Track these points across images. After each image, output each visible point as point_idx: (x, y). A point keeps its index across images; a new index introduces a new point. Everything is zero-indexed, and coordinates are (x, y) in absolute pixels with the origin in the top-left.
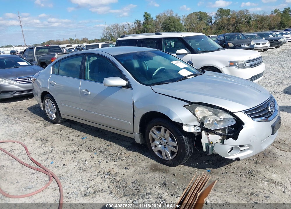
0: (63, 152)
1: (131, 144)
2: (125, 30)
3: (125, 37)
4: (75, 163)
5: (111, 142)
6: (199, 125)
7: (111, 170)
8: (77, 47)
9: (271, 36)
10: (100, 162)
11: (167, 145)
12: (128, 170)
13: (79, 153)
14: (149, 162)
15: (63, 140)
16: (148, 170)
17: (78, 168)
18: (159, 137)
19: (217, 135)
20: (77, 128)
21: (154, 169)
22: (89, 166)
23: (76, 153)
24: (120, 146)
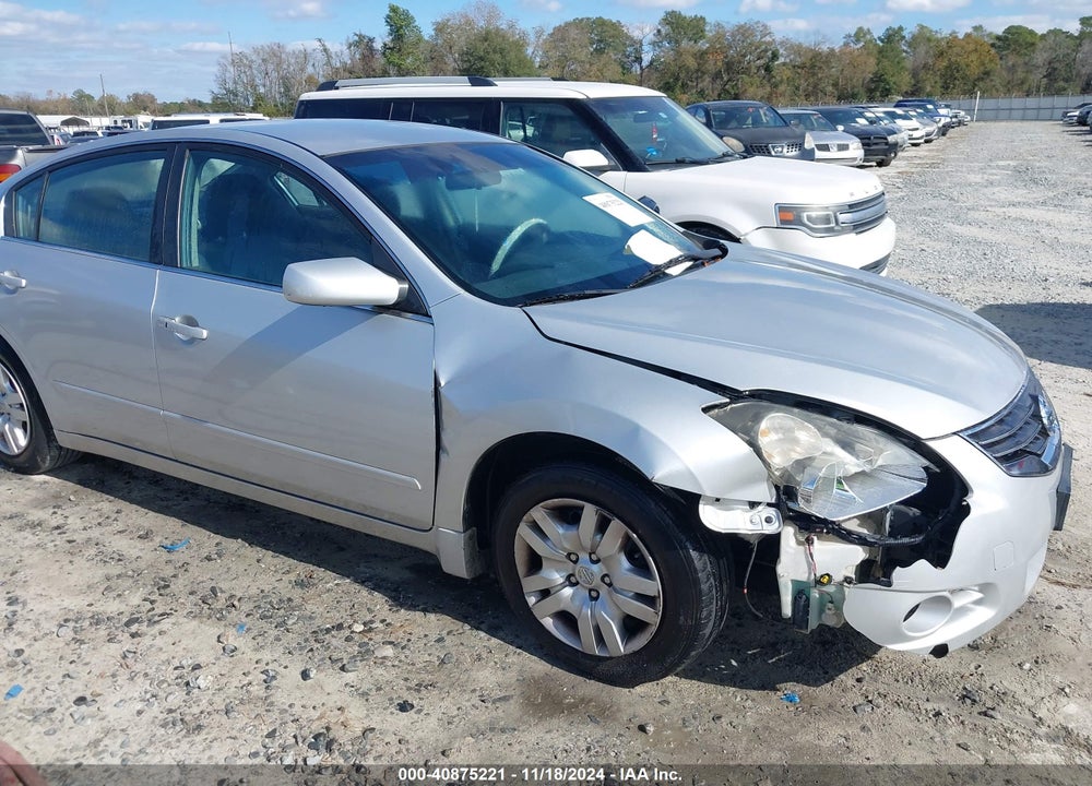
0: (71, 624)
1: (407, 575)
2: (310, 70)
3: (337, 88)
4: (142, 685)
5: (312, 568)
6: (773, 501)
7: (334, 718)
8: (108, 128)
9: (862, 121)
10: (269, 680)
11: (604, 590)
12: (415, 716)
13: (157, 627)
14: (514, 663)
15: (70, 557)
16: (513, 707)
17: (161, 716)
18: (564, 549)
19: (852, 542)
20: (135, 494)
21: (544, 704)
22: (216, 699)
23: (144, 628)
24: (357, 586)
